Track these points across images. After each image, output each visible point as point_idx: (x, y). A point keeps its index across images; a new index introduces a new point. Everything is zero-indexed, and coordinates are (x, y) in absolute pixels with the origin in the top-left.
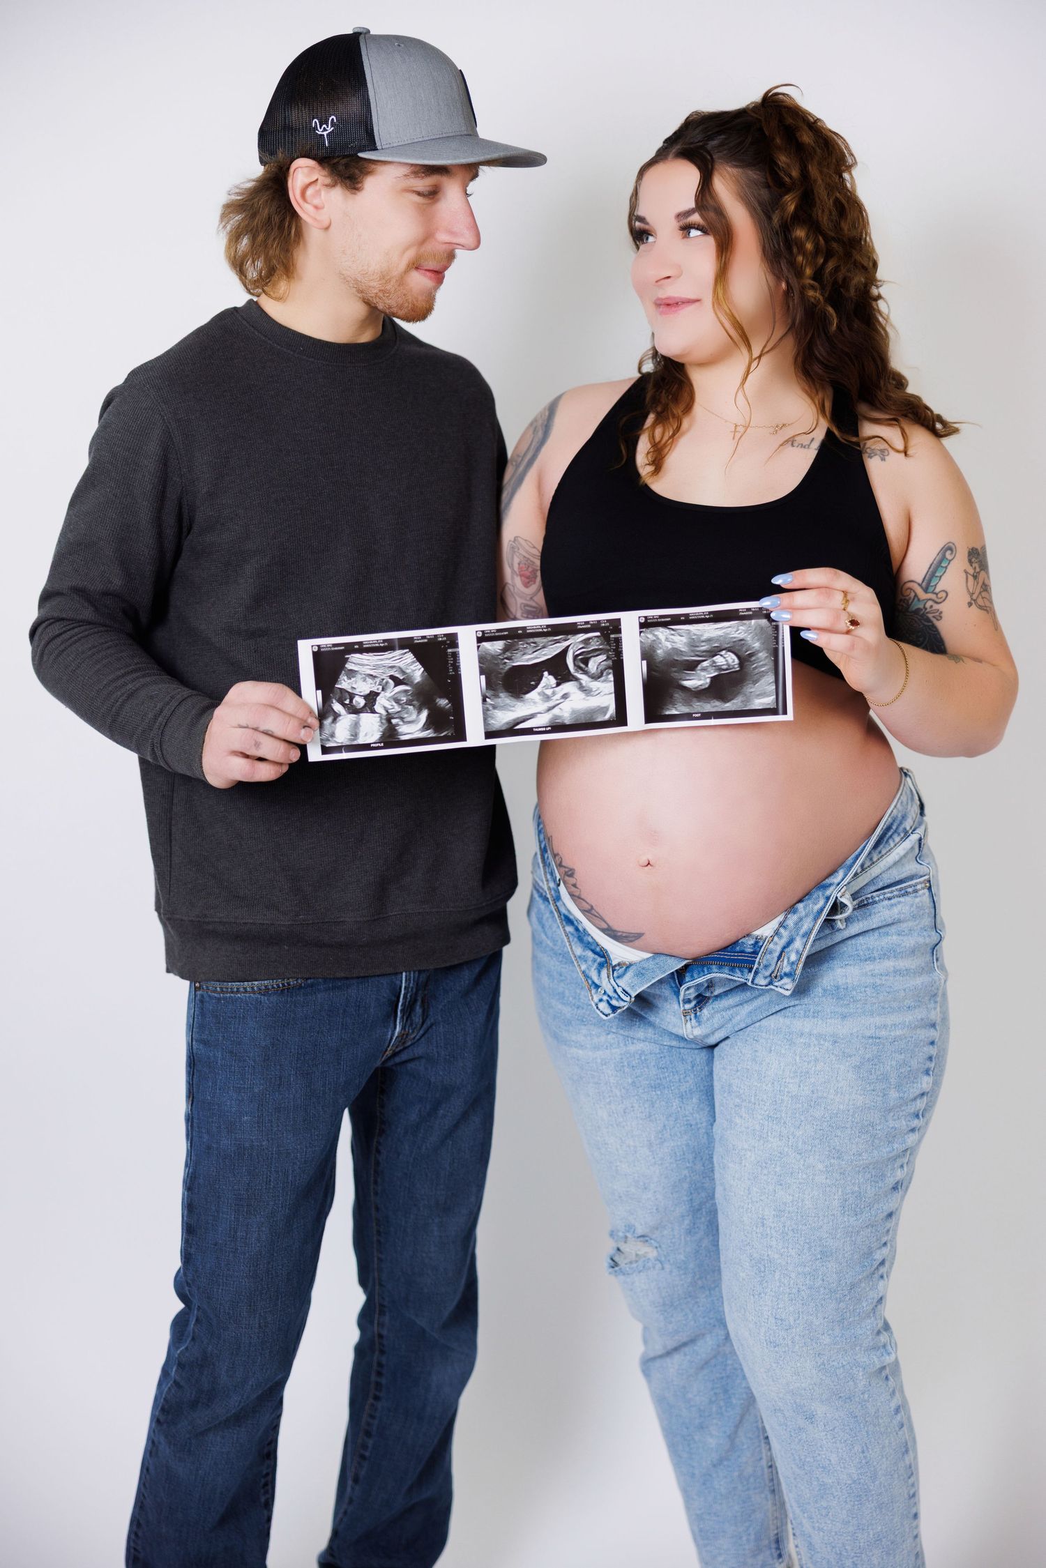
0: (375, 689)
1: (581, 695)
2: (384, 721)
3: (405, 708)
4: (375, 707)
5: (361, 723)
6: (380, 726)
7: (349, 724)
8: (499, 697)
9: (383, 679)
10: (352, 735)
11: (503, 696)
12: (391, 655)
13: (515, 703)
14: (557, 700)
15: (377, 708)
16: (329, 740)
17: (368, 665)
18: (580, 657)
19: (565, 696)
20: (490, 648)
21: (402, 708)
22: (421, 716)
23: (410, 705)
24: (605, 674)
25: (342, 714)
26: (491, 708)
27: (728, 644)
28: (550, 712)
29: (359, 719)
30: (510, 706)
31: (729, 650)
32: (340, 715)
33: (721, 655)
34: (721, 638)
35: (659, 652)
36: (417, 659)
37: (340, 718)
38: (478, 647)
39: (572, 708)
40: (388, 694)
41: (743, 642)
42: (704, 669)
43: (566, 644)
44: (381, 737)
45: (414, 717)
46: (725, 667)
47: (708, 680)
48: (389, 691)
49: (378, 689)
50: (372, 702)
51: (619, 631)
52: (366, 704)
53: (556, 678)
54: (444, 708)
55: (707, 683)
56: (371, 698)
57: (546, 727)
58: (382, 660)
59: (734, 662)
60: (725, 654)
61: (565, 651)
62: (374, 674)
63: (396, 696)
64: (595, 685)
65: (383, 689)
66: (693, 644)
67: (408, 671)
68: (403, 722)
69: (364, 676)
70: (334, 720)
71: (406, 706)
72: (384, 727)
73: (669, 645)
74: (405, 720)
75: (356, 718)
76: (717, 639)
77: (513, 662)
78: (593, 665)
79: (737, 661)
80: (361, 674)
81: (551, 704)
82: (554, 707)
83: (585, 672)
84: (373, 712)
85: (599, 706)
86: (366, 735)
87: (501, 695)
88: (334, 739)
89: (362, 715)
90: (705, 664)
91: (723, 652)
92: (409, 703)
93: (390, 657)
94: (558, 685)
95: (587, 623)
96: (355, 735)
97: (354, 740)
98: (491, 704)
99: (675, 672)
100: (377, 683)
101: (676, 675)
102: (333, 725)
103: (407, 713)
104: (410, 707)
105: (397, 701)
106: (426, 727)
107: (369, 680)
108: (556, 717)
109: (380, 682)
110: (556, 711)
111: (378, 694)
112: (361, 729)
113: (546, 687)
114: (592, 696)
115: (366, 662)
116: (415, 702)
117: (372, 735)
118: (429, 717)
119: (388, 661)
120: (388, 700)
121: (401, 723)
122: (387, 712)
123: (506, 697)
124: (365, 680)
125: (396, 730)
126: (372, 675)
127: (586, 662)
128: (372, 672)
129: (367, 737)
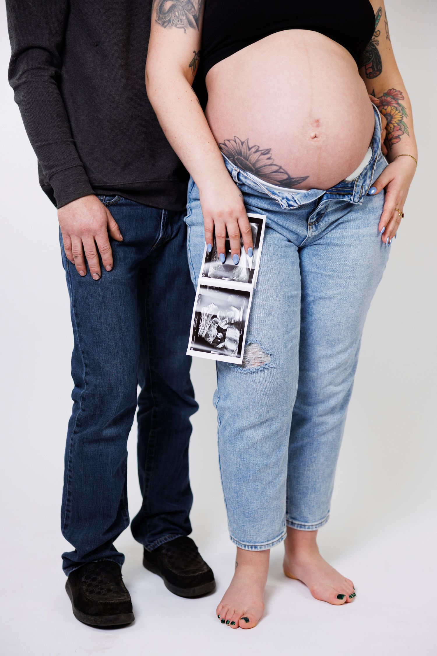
0: (216, 327)
2: (231, 327)
4: (224, 329)
5: (230, 337)
6: (233, 329)
7: (229, 342)
8: (235, 274)
9: (212, 322)
10: (235, 342)
15: (225, 328)
16: (235, 353)
17: (204, 328)
20: (211, 273)
25: (224, 344)
26: (238, 278)
29: (228, 337)
30: (240, 270)
32: (224, 345)
37: (226, 346)
38: (209, 277)
44: (238, 330)
48: (218, 321)
49: (216, 326)
50: (222, 330)
52: (222, 333)
56: (219, 329)
62: (209, 326)
65: (217, 323)
69: (209, 330)
72: (234, 327)
74: (233, 317)
75: (227, 338)
80: (208, 332)
84: (226, 330)
86: (236, 336)
88: (235, 351)
89: (226, 336)
96: (235, 341)
97: (237, 342)
98: (236, 278)
100: (214, 325)
102: (228, 350)
103: (231, 315)
104: (228, 314)
105: (224, 318)
107: (211, 329)
111: (219, 326)
112: (232, 338)
115: (203, 328)
116: (227, 311)
117: (236, 333)
119: (205, 318)
120: (222, 323)
121: (234, 319)
122: (227, 324)
123: (235, 271)
124: (211, 331)
125: (237, 322)
126: (209, 327)
128: (208, 327)
129: (237, 336)
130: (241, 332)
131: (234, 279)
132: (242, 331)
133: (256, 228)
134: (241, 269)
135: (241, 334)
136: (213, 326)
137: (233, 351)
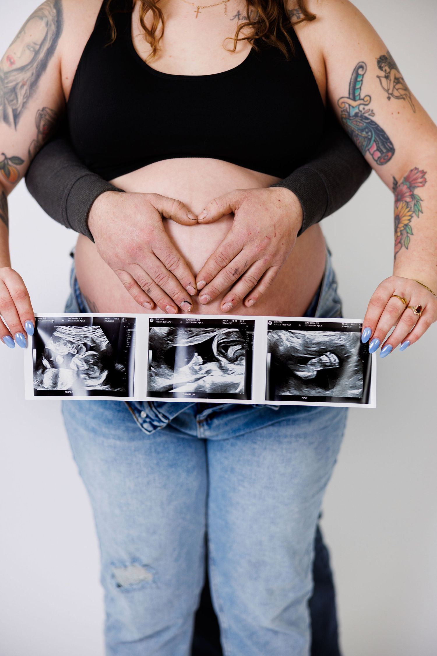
1: (220, 372)
2: (75, 375)
3: (92, 368)
4: (70, 364)
5: (60, 375)
6: (72, 378)
7: (52, 375)
8: (161, 368)
9: (79, 345)
10: (53, 384)
11: (164, 367)
12: (87, 329)
13: (171, 373)
14: (202, 374)
15: (72, 365)
16: (39, 386)
17: (69, 334)
18: (222, 345)
19: (208, 372)
20: (158, 331)
21: (90, 367)
22: (102, 375)
23: (96, 366)
24: (239, 359)
25: (48, 368)
26: (154, 375)
27: (332, 348)
28: (196, 382)
29: (59, 372)
30: (168, 375)
31: (332, 352)
32: (46, 368)
33: (326, 356)
34: (328, 343)
35: (281, 348)
36: (105, 334)
37: (47, 370)
38: (150, 330)
39: (212, 381)
40: (81, 356)
41: (343, 347)
42: (313, 364)
43: (213, 334)
44: (72, 387)
45: (97, 374)
46: (328, 364)
47: (315, 373)
48: (82, 354)
49: (74, 352)
50: (69, 361)
51: (252, 329)
52: (64, 362)
53: (203, 358)
54: (120, 371)
55: (314, 375)
56: (69, 358)
57: (192, 393)
58: (80, 331)
59: (335, 361)
60: (329, 355)
61: (212, 339)
62: (73, 341)
63: (86, 358)
64: (231, 366)
65: (78, 353)
66: (306, 345)
67: (97, 341)
68: (89, 377)
69: (66, 341)
70: (43, 372)
71: (93, 366)
72: (76, 379)
73: (289, 344)
74: (91, 376)
75: (57, 371)
76: (324, 344)
77: (174, 344)
78: (231, 352)
79: (337, 361)
80: (63, 340)
81: (198, 376)
82: (199, 379)
83: (225, 356)
85: (232, 382)
86: (62, 384)
87: (162, 366)
88: (43, 385)
89: (61, 369)
90: (314, 361)
91: (328, 354)
92: (95, 364)
93: (86, 330)
94: (204, 363)
95: (230, 321)
96: (55, 384)
97: (55, 387)
98: (154, 372)
99: (291, 364)
100: (74, 348)
101: (291, 367)
102: (42, 375)
103: (93, 371)
104: (95, 367)
105: (87, 362)
106: (105, 383)
107: (69, 345)
108: (200, 387)
109: (76, 347)
110: (200, 382)
113: (196, 364)
114: (229, 374)
115: (68, 332)
116: (99, 364)
117: (66, 385)
118: (107, 377)
119: (84, 333)
120: (80, 360)
121: (87, 378)
122: (78, 368)
123: (165, 368)
124: (65, 345)
125: (84, 382)
126: (71, 342)
127: (226, 349)
128: (71, 340)
129: (63, 386)
131: (152, 368)
133: (237, 391)
134: (170, 376)
136: (74, 346)
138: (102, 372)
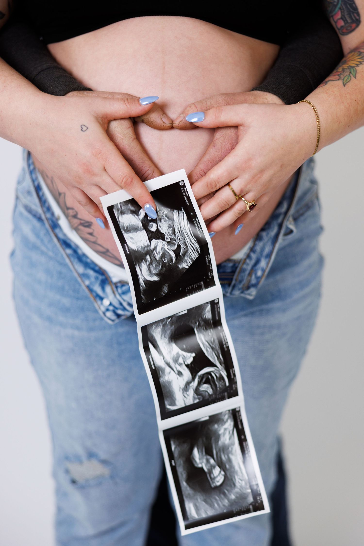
0: (166, 236)
1: (182, 384)
2: (146, 249)
3: (159, 263)
4: (154, 240)
5: (138, 232)
6: (141, 247)
7: (134, 224)
9: (175, 240)
10: (127, 228)
11: (172, 328)
12: (194, 242)
14: (176, 368)
15: (154, 242)
16: (118, 211)
18: (210, 377)
19: (180, 373)
20: (207, 311)
21: (159, 261)
22: (155, 276)
23: (162, 267)
24: (199, 395)
25: (139, 217)
26: (164, 323)
28: (166, 365)
29: (141, 230)
33: (220, 471)
36: (194, 261)
37: (136, 216)
38: (207, 303)
39: (172, 380)
40: (166, 247)
42: (208, 461)
43: (217, 363)
44: (133, 250)
45: (154, 272)
46: (212, 476)
47: (200, 466)
48: (169, 247)
49: (167, 238)
50: (156, 237)
52: (152, 232)
53: (192, 363)
54: (162, 291)
56: (159, 235)
58: (188, 236)
60: (222, 474)
61: (213, 365)
62: (176, 233)
63: (167, 253)
64: (191, 392)
65: (168, 242)
66: (225, 448)
67: (186, 258)
68: (149, 265)
69: (172, 226)
71: (161, 264)
72: (142, 251)
74: (151, 266)
75: (141, 228)
77: (197, 330)
78: (205, 387)
79: (218, 484)
81: (172, 364)
84: (150, 240)
86: (132, 238)
88: (120, 215)
89: (144, 231)
90: (212, 461)
92: (164, 265)
93: (193, 241)
94: (187, 366)
95: (235, 375)
96: (128, 230)
97: (125, 231)
99: (203, 440)
100: (171, 237)
101: (200, 441)
102: (129, 212)
103: (156, 266)
104: (160, 266)
105: (163, 256)
106: (147, 282)
107: (170, 230)
108: (163, 370)
109: (173, 239)
111: (164, 240)
112: (134, 233)
113: (184, 358)
114: (183, 393)
116: (164, 269)
117: (133, 243)
118: (154, 282)
119: (189, 241)
120: (162, 248)
121: (148, 263)
122: (153, 250)
125: (142, 261)
126: (175, 231)
127: (207, 382)
128: (177, 231)
129: (130, 239)
130: (127, 249)
131: (170, 319)
132: (128, 251)
133: (168, 406)
134: (165, 338)
135: (126, 246)
136: (171, 236)
137: (122, 213)
138: (157, 275)
